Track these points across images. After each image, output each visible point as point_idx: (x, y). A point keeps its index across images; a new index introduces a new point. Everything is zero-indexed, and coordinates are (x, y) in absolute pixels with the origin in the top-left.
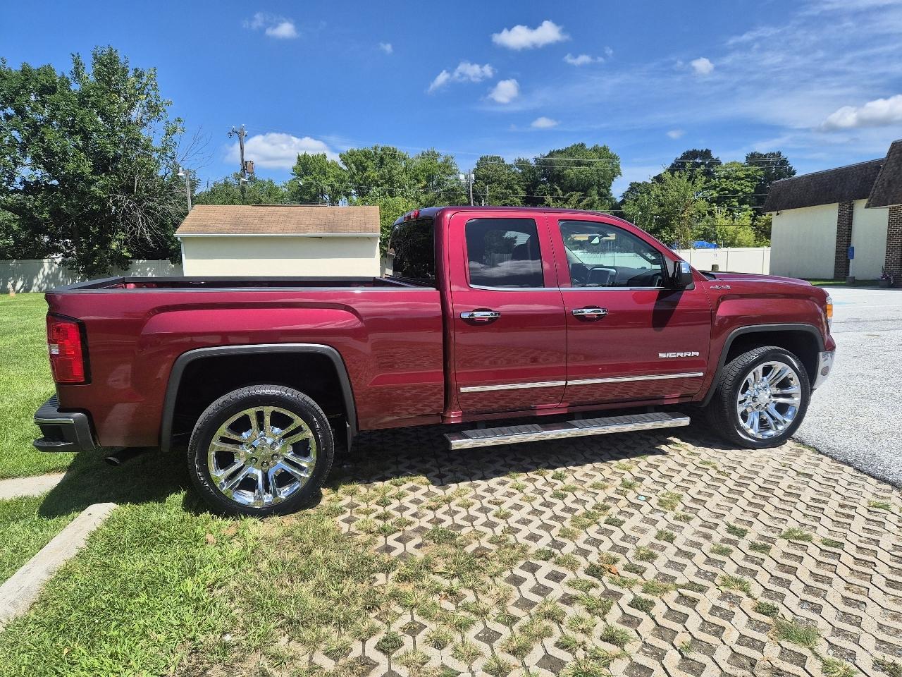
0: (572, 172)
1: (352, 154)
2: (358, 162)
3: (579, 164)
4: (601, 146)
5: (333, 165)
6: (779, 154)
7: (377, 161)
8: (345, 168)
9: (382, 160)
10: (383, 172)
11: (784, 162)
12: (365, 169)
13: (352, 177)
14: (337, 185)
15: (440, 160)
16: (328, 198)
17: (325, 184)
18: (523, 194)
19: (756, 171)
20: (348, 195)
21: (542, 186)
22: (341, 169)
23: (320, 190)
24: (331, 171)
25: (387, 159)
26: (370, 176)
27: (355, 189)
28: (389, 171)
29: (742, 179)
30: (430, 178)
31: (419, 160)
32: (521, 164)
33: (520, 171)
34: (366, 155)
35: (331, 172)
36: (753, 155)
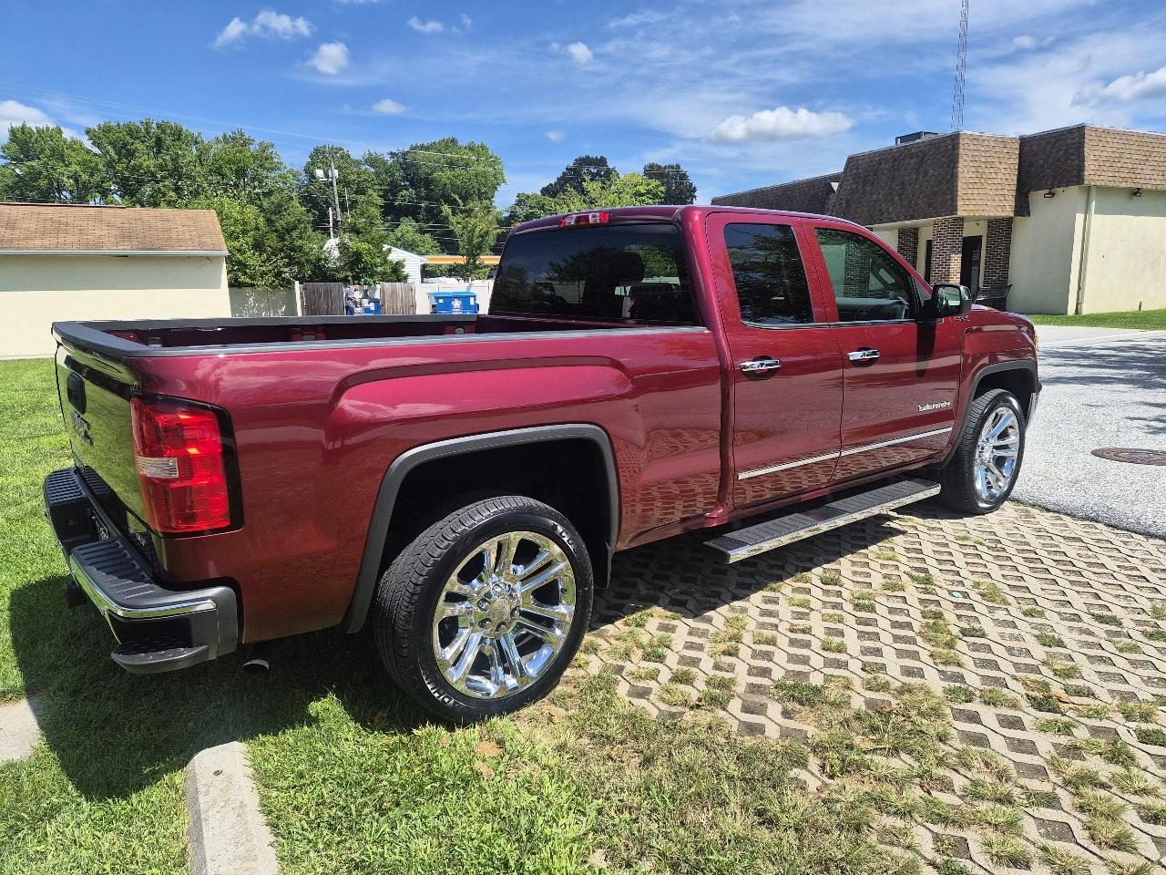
0: (444, 176)
1: (107, 130)
2: (120, 143)
3: (452, 164)
4: (478, 143)
5: (75, 146)
6: (678, 166)
7: (152, 142)
8: (96, 150)
9: (159, 142)
10: (164, 160)
11: (684, 177)
12: (131, 154)
13: (110, 165)
14: (85, 177)
15: (253, 148)
16: (69, 197)
17: (64, 175)
18: (380, 202)
19: (657, 186)
20: (105, 193)
21: (404, 192)
22: (88, 152)
23: (55, 184)
24: (73, 154)
25: (168, 141)
26: (141, 166)
27: (117, 183)
28: (174, 160)
29: (643, 195)
30: (241, 173)
31: (220, 146)
32: (373, 161)
33: (373, 170)
34: (132, 132)
35: (73, 157)
36: (651, 166)
